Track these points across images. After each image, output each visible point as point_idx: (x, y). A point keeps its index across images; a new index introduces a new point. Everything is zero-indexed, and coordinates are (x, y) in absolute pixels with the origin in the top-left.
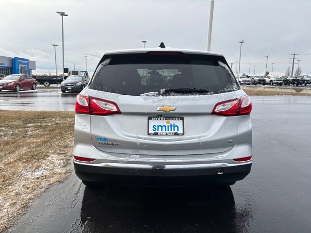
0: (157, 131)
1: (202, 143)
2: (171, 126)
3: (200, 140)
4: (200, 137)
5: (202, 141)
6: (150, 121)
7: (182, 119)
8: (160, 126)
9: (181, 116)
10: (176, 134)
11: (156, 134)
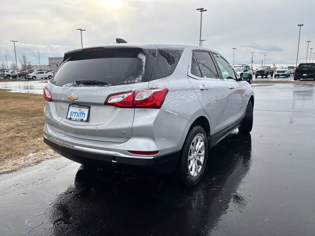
0: (71, 117)
1: (98, 130)
2: (81, 113)
3: (96, 127)
4: (97, 125)
5: (99, 128)
6: (70, 107)
7: (89, 108)
8: (75, 112)
9: (88, 105)
10: (82, 120)
11: (70, 119)
